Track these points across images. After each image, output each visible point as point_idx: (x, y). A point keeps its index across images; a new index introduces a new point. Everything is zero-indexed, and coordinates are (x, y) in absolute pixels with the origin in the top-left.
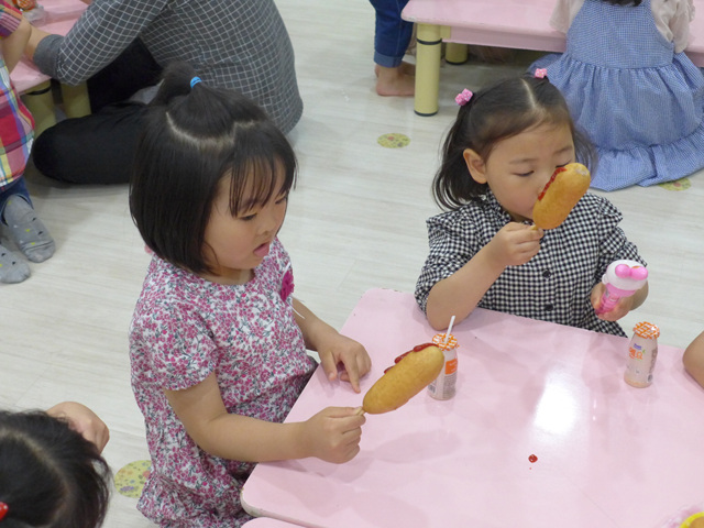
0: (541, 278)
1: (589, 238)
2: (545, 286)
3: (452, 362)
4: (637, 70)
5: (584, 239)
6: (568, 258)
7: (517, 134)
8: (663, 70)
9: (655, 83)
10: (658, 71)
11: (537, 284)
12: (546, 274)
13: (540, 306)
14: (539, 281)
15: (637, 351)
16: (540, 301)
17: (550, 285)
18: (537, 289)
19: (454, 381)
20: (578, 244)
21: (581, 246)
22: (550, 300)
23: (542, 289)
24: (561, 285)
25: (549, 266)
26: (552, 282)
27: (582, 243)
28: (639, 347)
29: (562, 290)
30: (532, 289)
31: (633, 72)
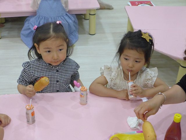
0: (56, 83)
1: (71, 72)
2: (57, 85)
3: (33, 112)
4: (58, 17)
5: (70, 73)
6: (64, 77)
7: (45, 41)
8: (64, 16)
9: (64, 20)
10: (63, 17)
11: (54, 84)
12: (58, 81)
13: (55, 90)
14: (55, 83)
15: (82, 95)
16: (55, 89)
17: (58, 85)
18: (54, 86)
19: (34, 118)
20: (68, 73)
21: (69, 74)
22: (58, 89)
23: (56, 86)
24: (62, 85)
25: (59, 79)
26: (59, 84)
27: (69, 73)
28: (83, 94)
29: (62, 86)
30: (53, 86)
31: (57, 18)
